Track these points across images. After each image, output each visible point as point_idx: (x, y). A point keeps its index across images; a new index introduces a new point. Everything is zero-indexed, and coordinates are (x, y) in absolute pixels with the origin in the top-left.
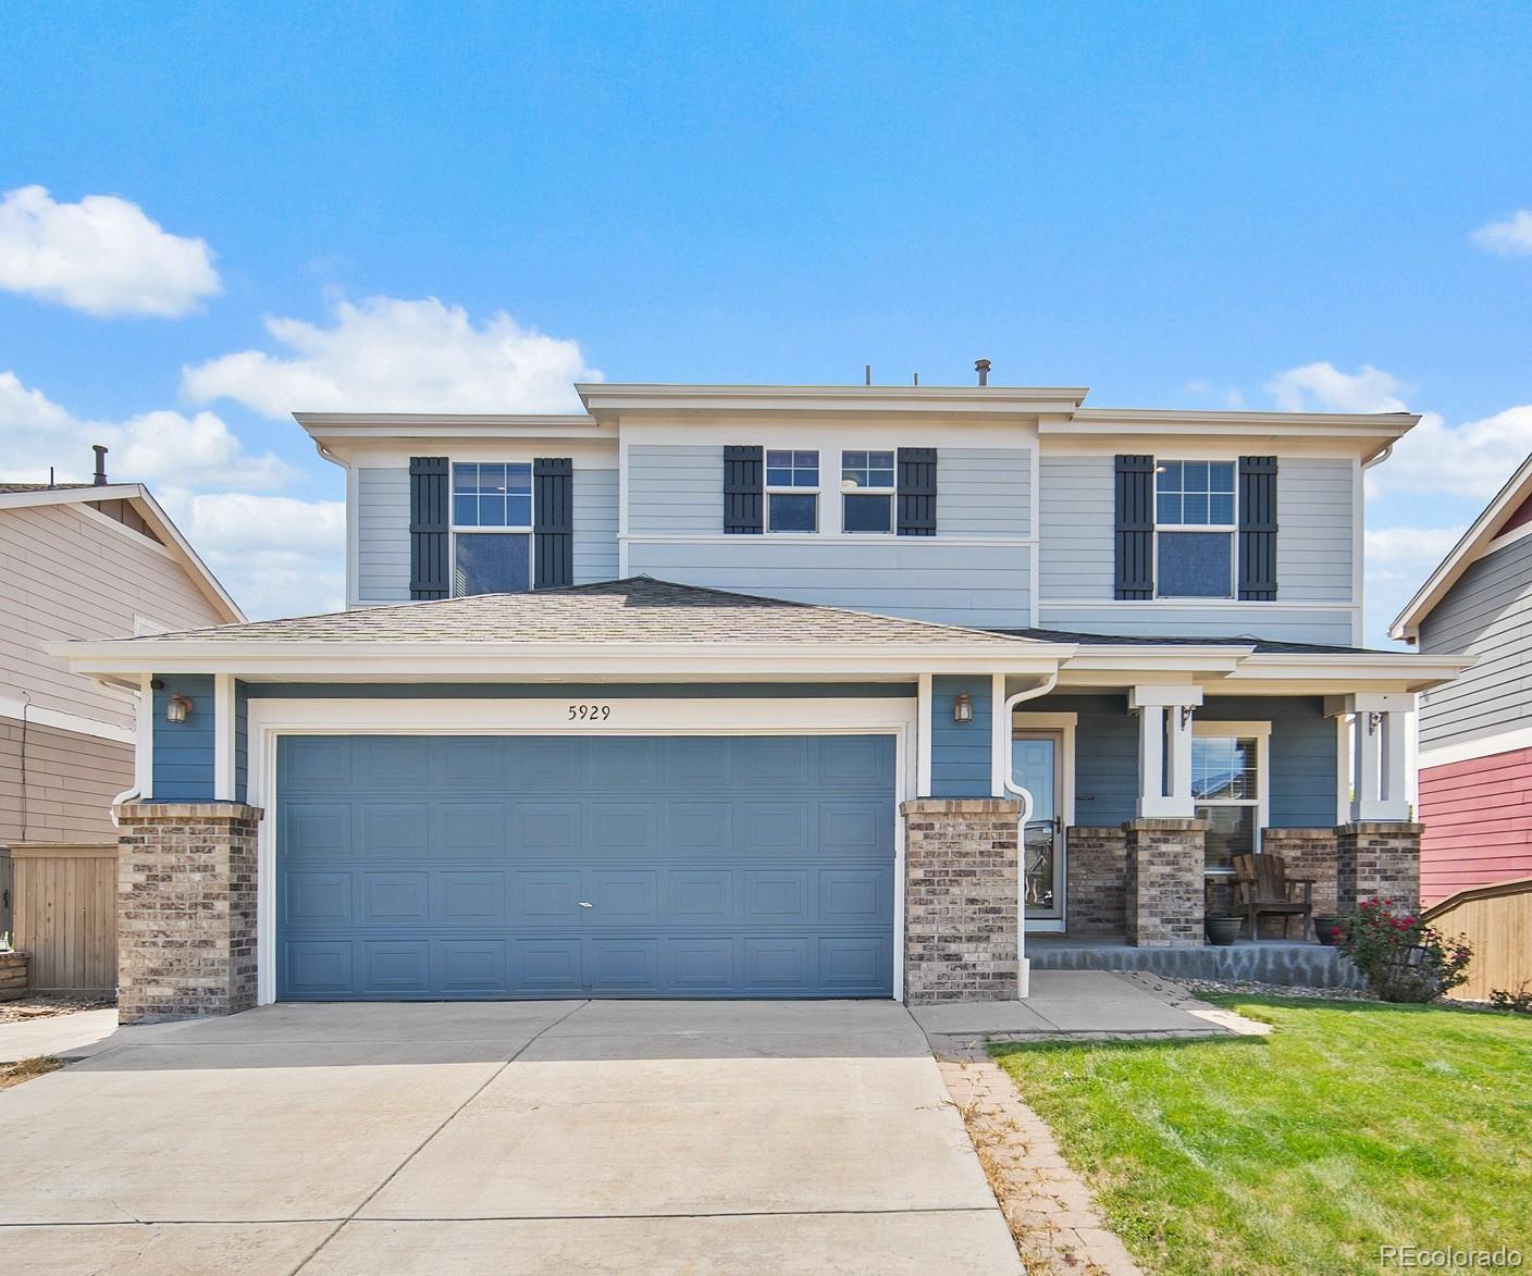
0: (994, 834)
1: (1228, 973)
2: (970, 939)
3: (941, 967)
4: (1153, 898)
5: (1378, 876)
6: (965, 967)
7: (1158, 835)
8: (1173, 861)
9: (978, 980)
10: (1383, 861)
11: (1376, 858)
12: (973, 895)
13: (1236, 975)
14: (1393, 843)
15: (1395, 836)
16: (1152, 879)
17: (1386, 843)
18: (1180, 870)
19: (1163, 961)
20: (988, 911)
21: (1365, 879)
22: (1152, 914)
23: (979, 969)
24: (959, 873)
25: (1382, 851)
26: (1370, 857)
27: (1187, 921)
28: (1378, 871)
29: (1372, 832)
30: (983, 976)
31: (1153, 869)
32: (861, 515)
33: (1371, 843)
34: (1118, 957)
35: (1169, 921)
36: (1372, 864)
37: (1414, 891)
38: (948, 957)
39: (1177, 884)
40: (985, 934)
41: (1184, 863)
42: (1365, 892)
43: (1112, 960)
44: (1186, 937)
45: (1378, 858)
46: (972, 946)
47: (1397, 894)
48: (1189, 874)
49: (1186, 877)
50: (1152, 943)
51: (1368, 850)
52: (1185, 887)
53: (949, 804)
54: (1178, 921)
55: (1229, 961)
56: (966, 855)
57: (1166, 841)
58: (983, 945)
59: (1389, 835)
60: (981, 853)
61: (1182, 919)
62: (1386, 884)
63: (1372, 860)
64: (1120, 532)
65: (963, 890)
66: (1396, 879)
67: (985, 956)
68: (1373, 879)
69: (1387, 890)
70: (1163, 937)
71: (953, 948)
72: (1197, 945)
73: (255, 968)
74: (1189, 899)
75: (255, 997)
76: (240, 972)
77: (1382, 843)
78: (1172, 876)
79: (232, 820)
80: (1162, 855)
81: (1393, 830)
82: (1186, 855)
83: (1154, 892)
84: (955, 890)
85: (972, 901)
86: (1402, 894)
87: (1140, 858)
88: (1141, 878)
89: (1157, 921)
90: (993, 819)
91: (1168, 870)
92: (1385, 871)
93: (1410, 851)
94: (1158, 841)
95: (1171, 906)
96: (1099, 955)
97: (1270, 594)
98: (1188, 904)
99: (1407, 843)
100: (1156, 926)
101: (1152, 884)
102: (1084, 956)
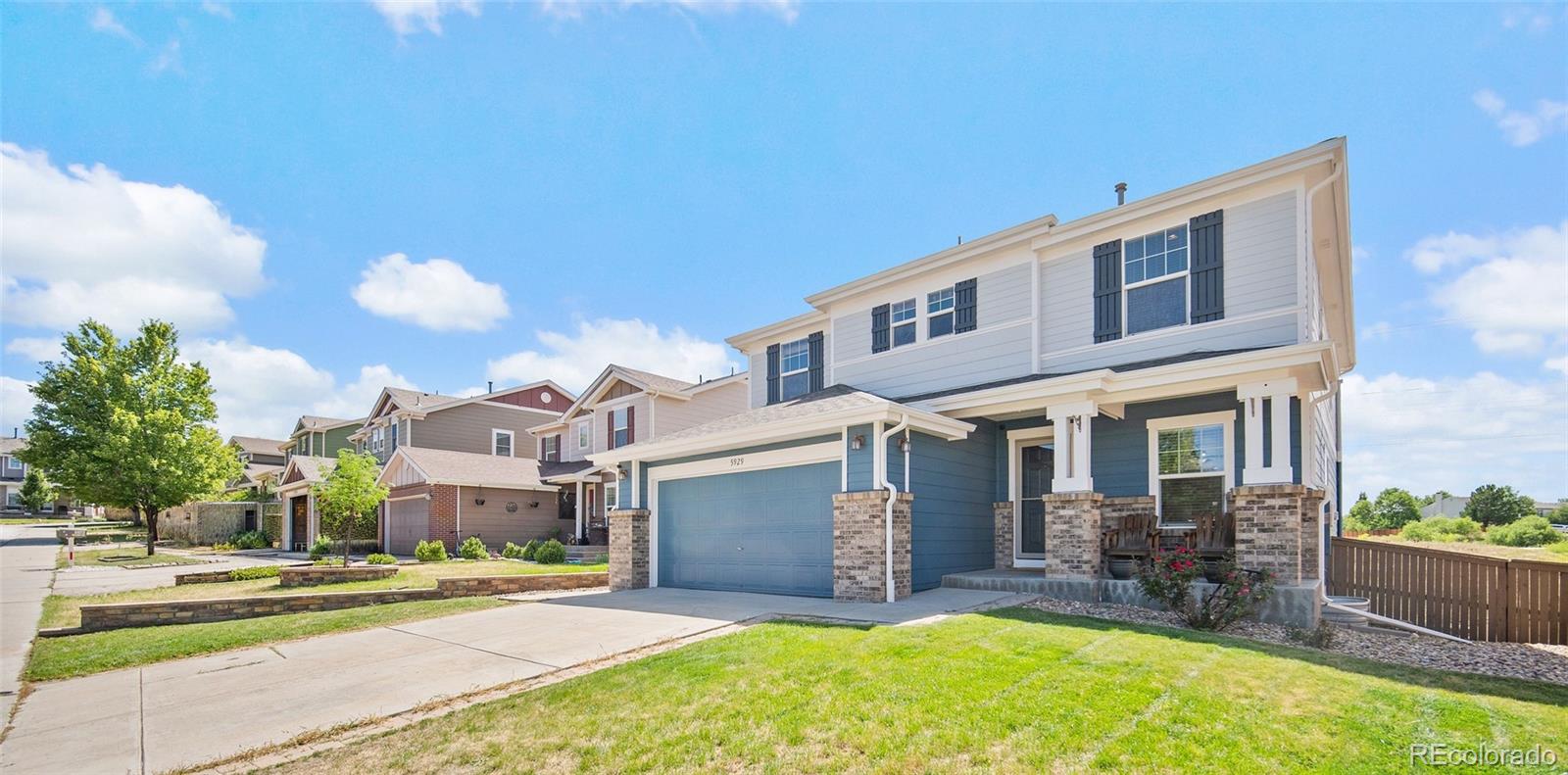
0: (870, 510)
1: (1119, 600)
2: (860, 568)
3: (847, 582)
4: (1055, 546)
5: (1256, 529)
6: (857, 583)
7: (1058, 504)
8: (1069, 521)
9: (863, 591)
10: (1260, 516)
11: (1253, 514)
12: (861, 544)
13: (1125, 601)
14: (1269, 502)
15: (1273, 496)
16: (1055, 533)
17: (1264, 502)
18: (1074, 527)
19: (1056, 589)
20: (868, 553)
21: (1244, 531)
22: (1055, 557)
23: (864, 585)
24: (855, 532)
25: (1259, 508)
26: (1248, 514)
27: (1079, 562)
28: (1257, 525)
29: (1247, 493)
30: (866, 588)
31: (1055, 526)
32: (938, 327)
33: (1248, 502)
34: (1026, 585)
35: (1066, 562)
36: (1248, 519)
37: (1292, 540)
38: (850, 578)
39: (1071, 537)
40: (866, 565)
41: (1076, 522)
42: (1243, 541)
43: (1022, 586)
44: (1078, 572)
45: (1256, 514)
46: (860, 572)
47: (1273, 543)
48: (1079, 530)
49: (1077, 532)
50: (1055, 576)
51: (1245, 509)
52: (1077, 539)
53: (848, 496)
54: (1072, 562)
55: (1120, 591)
56: (857, 522)
57: (1064, 508)
58: (865, 572)
59: (1266, 496)
60: (865, 521)
61: (1075, 560)
62: (1264, 535)
63: (1250, 516)
64: (1097, 297)
65: (856, 541)
66: (1273, 531)
67: (866, 578)
68: (1251, 531)
69: (1265, 540)
70: (1063, 572)
71: (852, 573)
72: (1088, 579)
73: (648, 573)
74: (1080, 547)
75: (648, 584)
76: (638, 574)
77: (1259, 503)
78: (1068, 531)
79: (633, 516)
80: (1061, 517)
81: (1266, 491)
82: (1077, 517)
83: (1056, 542)
84: (853, 541)
85: (860, 548)
86: (1279, 543)
87: (1046, 520)
88: (1047, 532)
89: (1058, 561)
90: (870, 502)
91: (1065, 527)
92: (1263, 525)
93: (1288, 507)
94: (1059, 508)
95: (1067, 552)
96: (1014, 582)
97: (1219, 314)
98: (1079, 550)
99: (1285, 502)
100: (1057, 565)
101: (1054, 536)
102: (1004, 583)
